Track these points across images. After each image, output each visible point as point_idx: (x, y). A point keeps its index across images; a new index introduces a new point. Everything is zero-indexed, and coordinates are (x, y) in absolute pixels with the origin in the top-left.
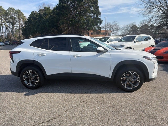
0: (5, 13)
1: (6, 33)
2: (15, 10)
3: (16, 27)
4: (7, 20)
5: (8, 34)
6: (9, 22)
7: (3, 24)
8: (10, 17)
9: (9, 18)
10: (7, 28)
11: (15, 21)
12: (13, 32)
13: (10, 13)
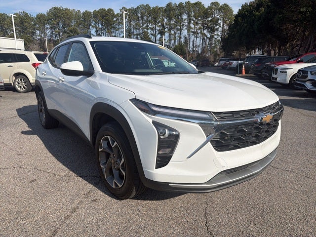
0: (204, 13)
1: (200, 48)
2: (221, 5)
3: (216, 37)
4: (206, 24)
5: (203, 49)
6: (208, 28)
7: (199, 31)
8: (210, 19)
9: (208, 21)
10: (203, 39)
11: (216, 25)
12: (211, 44)
13: (212, 12)
